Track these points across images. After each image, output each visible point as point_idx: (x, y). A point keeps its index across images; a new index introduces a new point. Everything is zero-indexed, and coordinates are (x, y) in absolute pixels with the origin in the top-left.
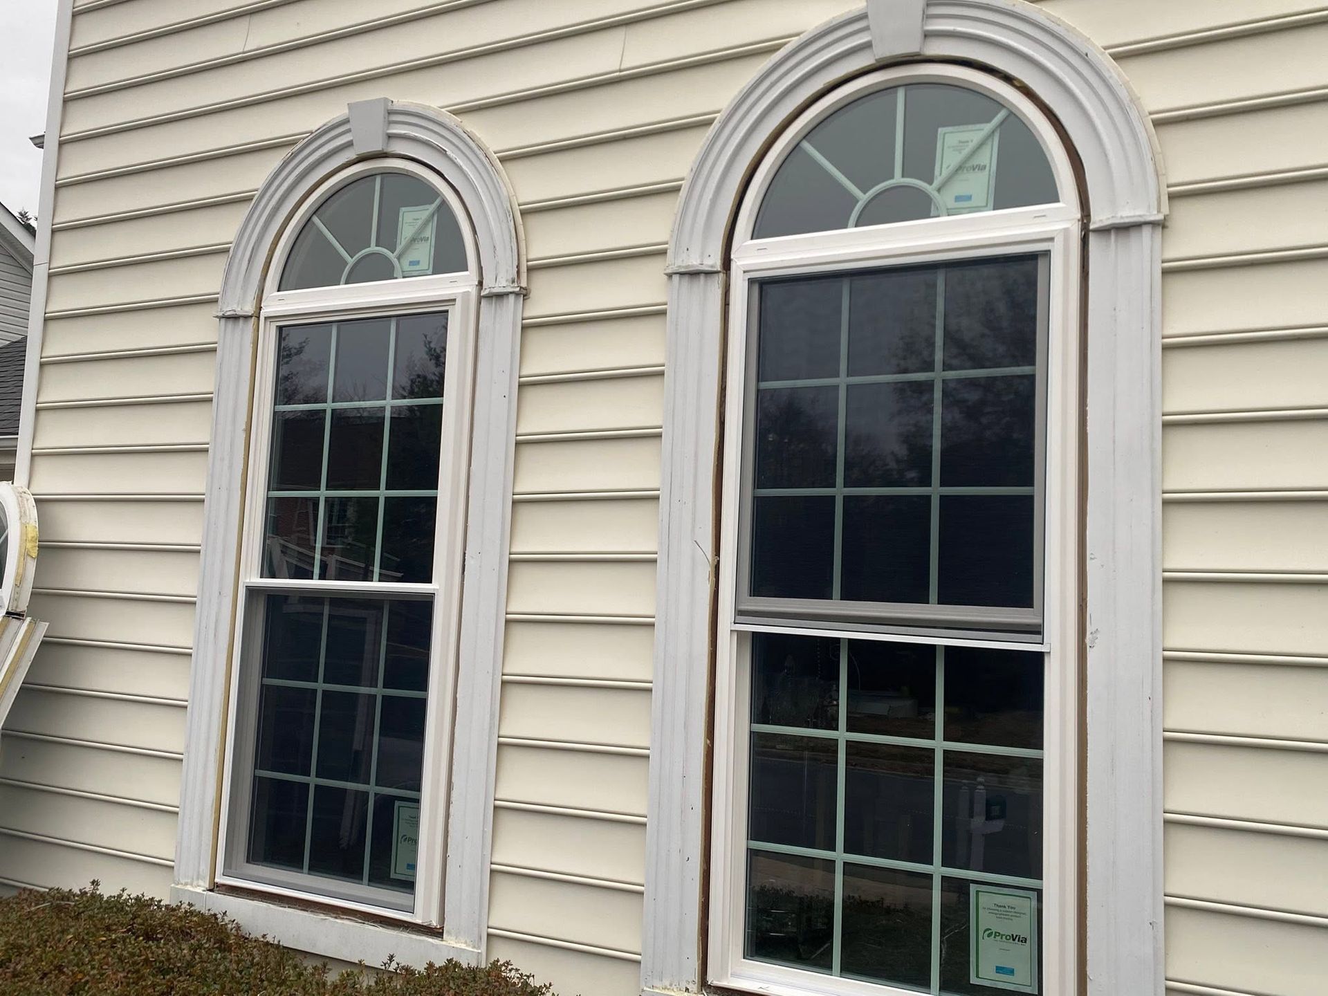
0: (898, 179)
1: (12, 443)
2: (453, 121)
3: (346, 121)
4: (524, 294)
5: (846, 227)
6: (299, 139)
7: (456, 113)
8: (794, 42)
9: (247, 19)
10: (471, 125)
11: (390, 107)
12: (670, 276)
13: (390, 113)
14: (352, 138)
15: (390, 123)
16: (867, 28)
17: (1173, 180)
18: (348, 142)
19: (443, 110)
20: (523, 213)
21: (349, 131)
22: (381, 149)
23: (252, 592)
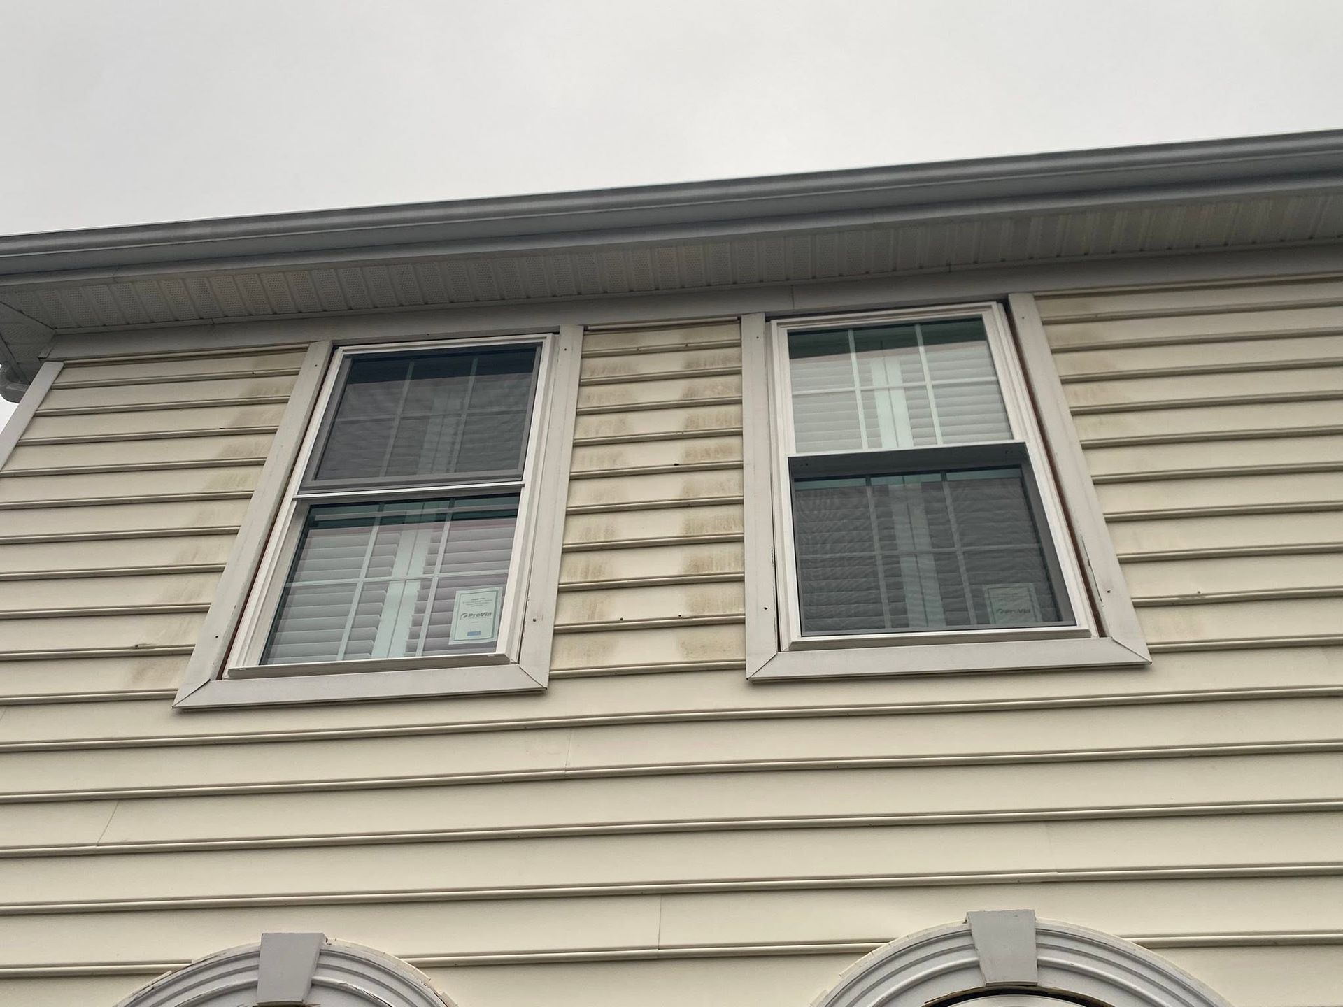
2: (418, 976)
3: (255, 955)
6: (167, 969)
7: (421, 966)
8: (883, 951)
9: (115, 803)
10: (444, 986)
11: (325, 946)
13: (322, 953)
14: (256, 979)
15: (320, 966)
16: (970, 947)
18: (253, 983)
19: (402, 960)
21: (255, 968)
22: (300, 1000)
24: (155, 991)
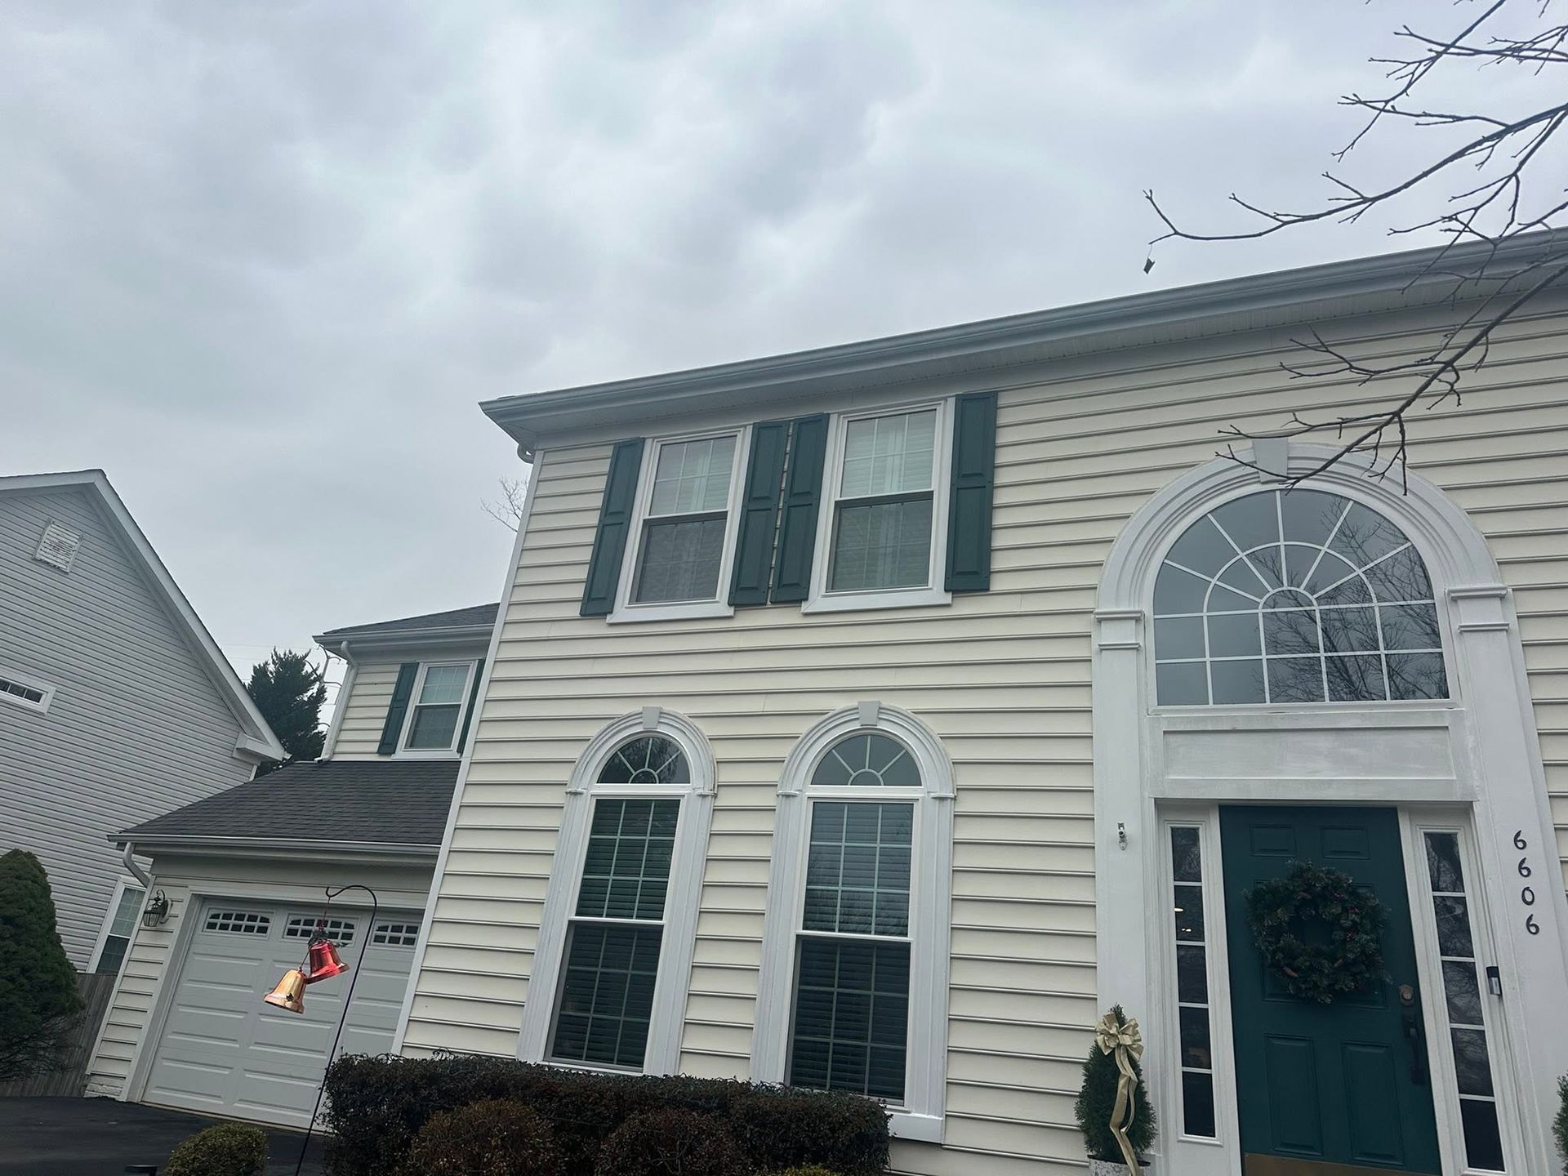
0: (867, 769)
1: (436, 850)
2: (690, 720)
3: (641, 713)
4: (715, 796)
5: (847, 784)
7: (692, 717)
8: (832, 713)
10: (698, 723)
11: (662, 710)
12: (778, 795)
13: (661, 713)
14: (642, 721)
15: (660, 717)
16: (858, 713)
17: (959, 784)
18: (639, 723)
19: (687, 715)
20: (717, 762)
21: (641, 717)
22: (655, 727)
23: (571, 923)
24: (613, 725)
